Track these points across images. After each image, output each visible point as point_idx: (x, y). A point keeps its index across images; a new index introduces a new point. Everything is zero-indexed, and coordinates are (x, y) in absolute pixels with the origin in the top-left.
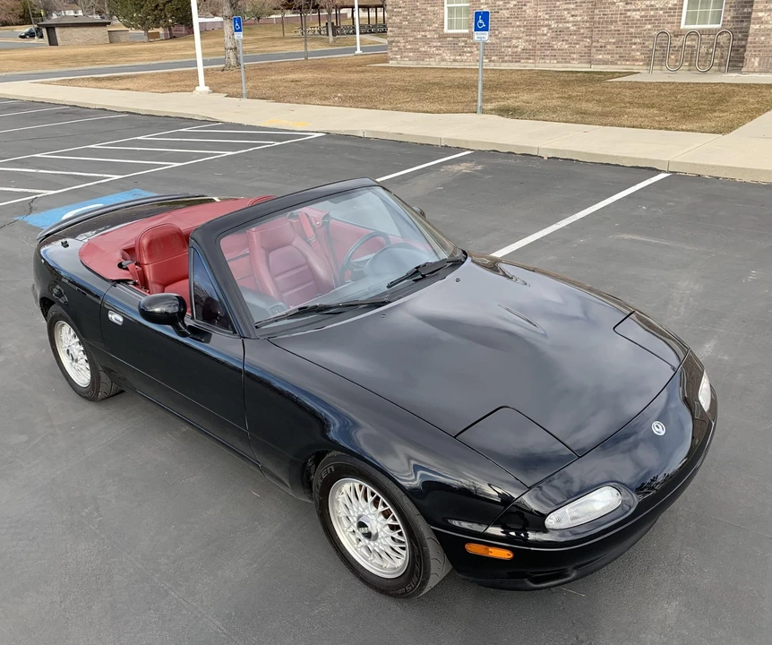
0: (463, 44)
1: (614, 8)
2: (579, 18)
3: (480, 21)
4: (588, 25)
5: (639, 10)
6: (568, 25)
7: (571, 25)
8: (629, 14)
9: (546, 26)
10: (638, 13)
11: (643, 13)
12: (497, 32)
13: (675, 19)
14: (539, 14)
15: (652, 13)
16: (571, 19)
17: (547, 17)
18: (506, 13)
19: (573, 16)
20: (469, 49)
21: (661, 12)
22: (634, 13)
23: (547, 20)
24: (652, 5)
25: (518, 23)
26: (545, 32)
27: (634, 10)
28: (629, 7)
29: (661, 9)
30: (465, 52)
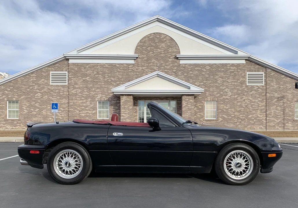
0: (16, 123)
1: (75, 112)
2: (63, 115)
3: (54, 106)
4: (66, 117)
5: (84, 113)
6: (59, 117)
7: (60, 117)
8: (81, 114)
9: (51, 117)
10: (84, 114)
11: (85, 114)
12: (31, 119)
13: (95, 116)
14: (48, 113)
15: (88, 114)
16: (60, 115)
18: (35, 113)
19: (61, 114)
20: (19, 125)
21: (91, 114)
22: (82, 114)
23: (51, 115)
24: (88, 112)
25: (40, 116)
26: (51, 119)
27: (82, 113)
28: (80, 112)
29: (91, 113)
30: (17, 126)
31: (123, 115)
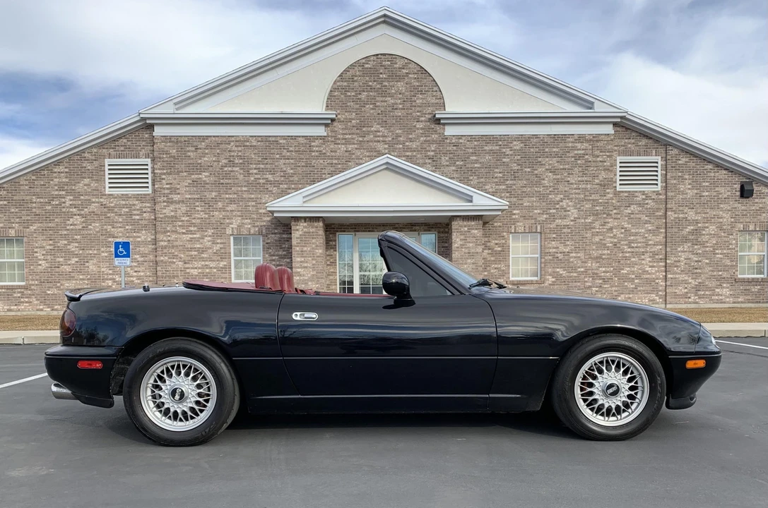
0: (19, 295)
1: (174, 266)
2: (142, 274)
3: (121, 249)
4: (151, 279)
5: (196, 268)
6: (132, 279)
7: (135, 279)
8: (188, 271)
9: (110, 279)
10: (196, 270)
11: (200, 271)
13: (227, 275)
14: (103, 270)
15: (207, 270)
16: (135, 274)
17: (111, 272)
18: (68, 269)
19: (136, 272)
20: (27, 300)
21: (215, 270)
22: (192, 270)
23: (110, 274)
24: (206, 265)
25: (81, 277)
26: (110, 284)
27: (192, 268)
28: (187, 266)
29: (215, 268)
30: (23, 302)
31: (299, 272)
